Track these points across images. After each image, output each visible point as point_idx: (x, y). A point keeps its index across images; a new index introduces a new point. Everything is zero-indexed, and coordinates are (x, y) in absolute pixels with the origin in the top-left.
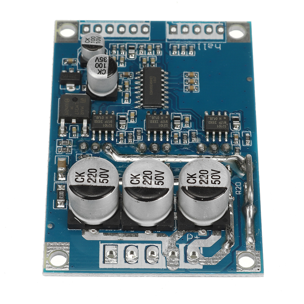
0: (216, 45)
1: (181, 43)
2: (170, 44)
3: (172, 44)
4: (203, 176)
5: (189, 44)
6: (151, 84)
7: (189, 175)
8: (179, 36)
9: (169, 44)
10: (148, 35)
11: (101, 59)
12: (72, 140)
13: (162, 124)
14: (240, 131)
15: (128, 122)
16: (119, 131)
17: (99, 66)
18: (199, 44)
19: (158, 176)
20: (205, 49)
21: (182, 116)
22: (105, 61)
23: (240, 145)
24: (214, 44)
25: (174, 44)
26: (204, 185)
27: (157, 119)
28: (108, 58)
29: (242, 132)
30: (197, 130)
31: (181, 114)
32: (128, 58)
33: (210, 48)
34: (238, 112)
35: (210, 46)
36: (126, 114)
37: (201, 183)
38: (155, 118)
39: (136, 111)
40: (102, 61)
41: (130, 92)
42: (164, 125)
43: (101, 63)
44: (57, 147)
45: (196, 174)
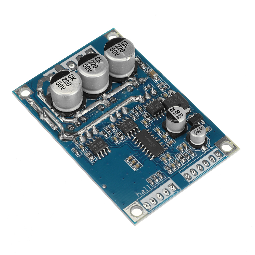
0: (141, 194)
1: (160, 182)
2: (165, 177)
3: (165, 178)
4: (68, 82)
5: (156, 185)
6: (151, 142)
7: (75, 78)
8: (165, 185)
9: (167, 177)
10: (182, 174)
11: (180, 116)
12: (163, 92)
13: (125, 125)
14: (84, 153)
15: (145, 119)
16: (145, 112)
17: (178, 112)
18: (150, 188)
19: (89, 69)
20: (144, 188)
21: (121, 141)
22: (177, 117)
23: (77, 146)
24: (143, 194)
25: (164, 179)
26: (63, 78)
27: (129, 125)
28: (177, 119)
29: (82, 154)
30: (106, 139)
31: (123, 142)
32: (180, 153)
33: (143, 190)
34: (94, 163)
35: (143, 192)
36: (150, 122)
37: (65, 78)
38: (131, 125)
39: (147, 128)
40: (178, 115)
41: (160, 136)
42: (123, 125)
43: (178, 114)
44: (166, 84)
45: (72, 81)
